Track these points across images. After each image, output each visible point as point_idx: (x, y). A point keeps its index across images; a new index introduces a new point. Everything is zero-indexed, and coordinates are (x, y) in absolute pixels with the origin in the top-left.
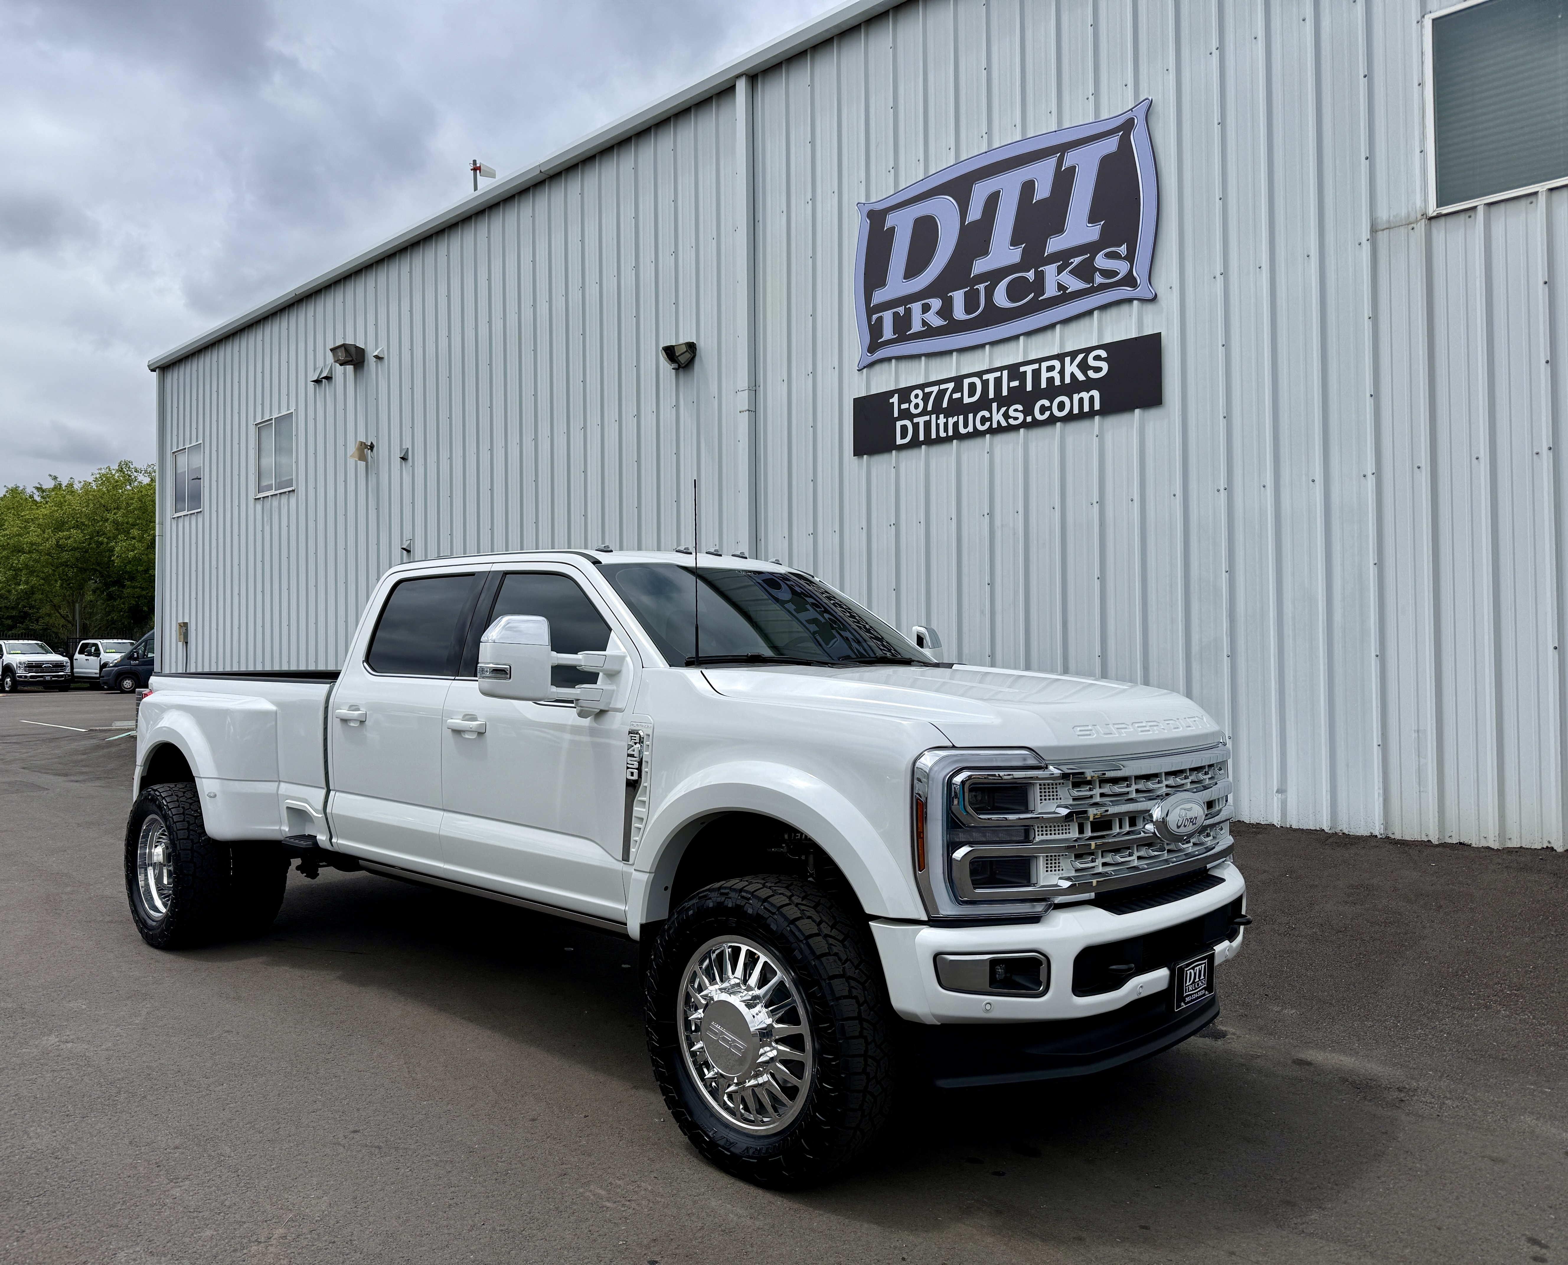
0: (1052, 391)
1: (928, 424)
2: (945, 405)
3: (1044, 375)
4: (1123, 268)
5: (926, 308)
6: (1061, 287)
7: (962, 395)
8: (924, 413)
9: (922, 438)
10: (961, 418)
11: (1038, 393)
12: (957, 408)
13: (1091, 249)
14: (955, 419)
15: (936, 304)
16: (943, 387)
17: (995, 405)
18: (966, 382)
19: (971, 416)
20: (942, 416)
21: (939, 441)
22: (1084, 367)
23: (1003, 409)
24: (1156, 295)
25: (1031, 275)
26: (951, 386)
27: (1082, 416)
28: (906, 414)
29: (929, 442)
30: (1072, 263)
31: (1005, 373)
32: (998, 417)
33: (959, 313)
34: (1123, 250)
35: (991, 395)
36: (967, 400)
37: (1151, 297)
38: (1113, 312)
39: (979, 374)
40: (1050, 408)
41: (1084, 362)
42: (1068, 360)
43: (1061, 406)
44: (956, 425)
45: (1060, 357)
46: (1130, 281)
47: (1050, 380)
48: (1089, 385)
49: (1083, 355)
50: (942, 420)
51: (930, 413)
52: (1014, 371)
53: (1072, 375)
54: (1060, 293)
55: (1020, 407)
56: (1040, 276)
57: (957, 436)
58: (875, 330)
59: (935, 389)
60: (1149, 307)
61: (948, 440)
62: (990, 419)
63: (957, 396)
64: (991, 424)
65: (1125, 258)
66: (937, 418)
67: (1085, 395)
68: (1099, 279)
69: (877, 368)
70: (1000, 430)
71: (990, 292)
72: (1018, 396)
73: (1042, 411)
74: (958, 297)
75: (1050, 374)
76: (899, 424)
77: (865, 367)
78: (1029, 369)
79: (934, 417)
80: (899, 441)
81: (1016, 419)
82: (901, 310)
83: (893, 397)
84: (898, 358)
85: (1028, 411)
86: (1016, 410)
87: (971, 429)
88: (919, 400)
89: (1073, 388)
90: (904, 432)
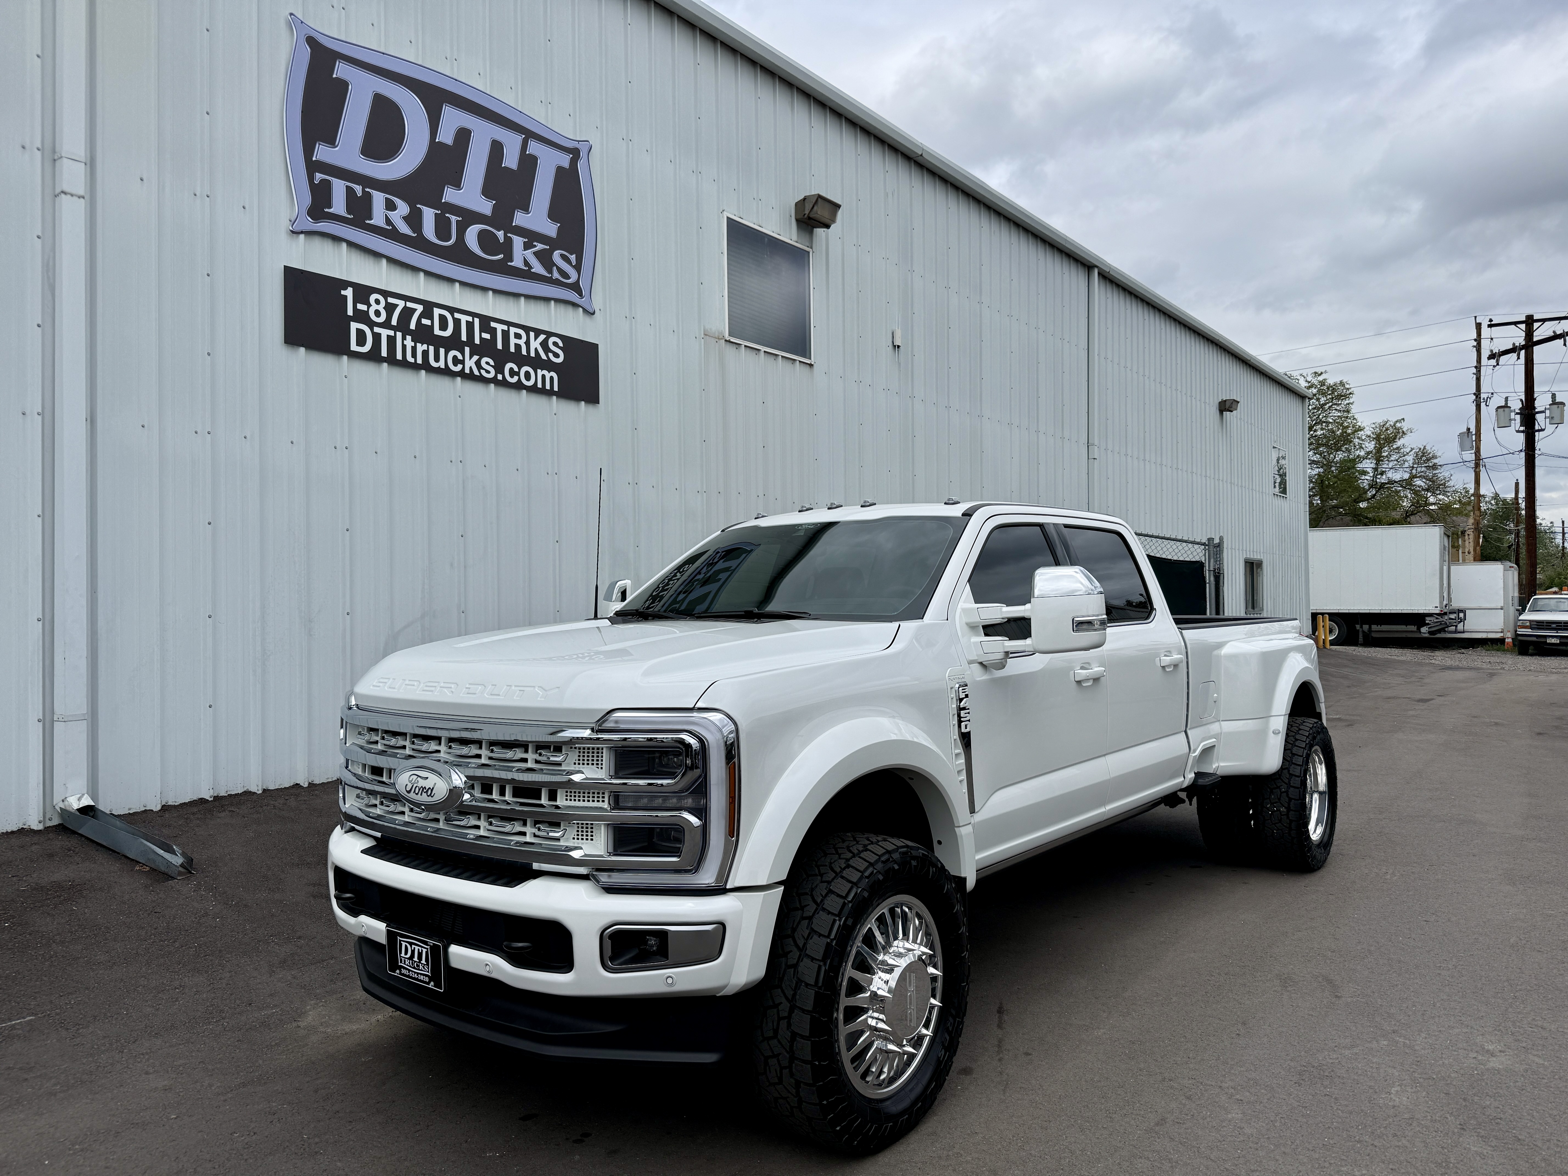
0: (520, 359)
1: (391, 340)
2: (413, 326)
3: (513, 341)
5: (390, 206)
6: (526, 263)
7: (432, 323)
8: (386, 325)
9: (384, 353)
10: (431, 348)
11: (507, 355)
12: (423, 334)
14: (425, 347)
15: (403, 208)
16: (409, 305)
17: (467, 349)
18: (437, 312)
20: (409, 338)
21: (404, 364)
22: (545, 347)
23: (476, 358)
24: (594, 311)
26: (420, 308)
27: (542, 391)
28: (361, 316)
29: (391, 360)
30: (535, 246)
31: (477, 321)
32: (470, 363)
34: (573, 258)
35: (464, 338)
36: (438, 332)
38: (563, 308)
39: (452, 310)
40: (518, 374)
42: (532, 334)
43: (528, 376)
44: (425, 353)
45: (527, 329)
47: (518, 347)
48: (549, 366)
49: (545, 336)
50: (409, 342)
51: (394, 329)
52: (486, 322)
53: (536, 350)
55: (492, 363)
57: (426, 366)
59: (401, 304)
60: (587, 319)
61: (415, 367)
62: (462, 362)
63: (425, 322)
64: (463, 368)
66: (404, 338)
67: (548, 375)
68: (556, 275)
69: (317, 242)
70: (471, 377)
72: (484, 349)
73: (512, 373)
74: (429, 215)
75: (518, 341)
76: (354, 326)
77: (302, 232)
78: (500, 328)
79: (399, 335)
80: (354, 347)
81: (488, 372)
82: (358, 189)
83: (346, 289)
84: (351, 244)
85: (499, 369)
86: (487, 363)
87: (441, 364)
88: (381, 308)
89: (537, 363)
90: (361, 338)
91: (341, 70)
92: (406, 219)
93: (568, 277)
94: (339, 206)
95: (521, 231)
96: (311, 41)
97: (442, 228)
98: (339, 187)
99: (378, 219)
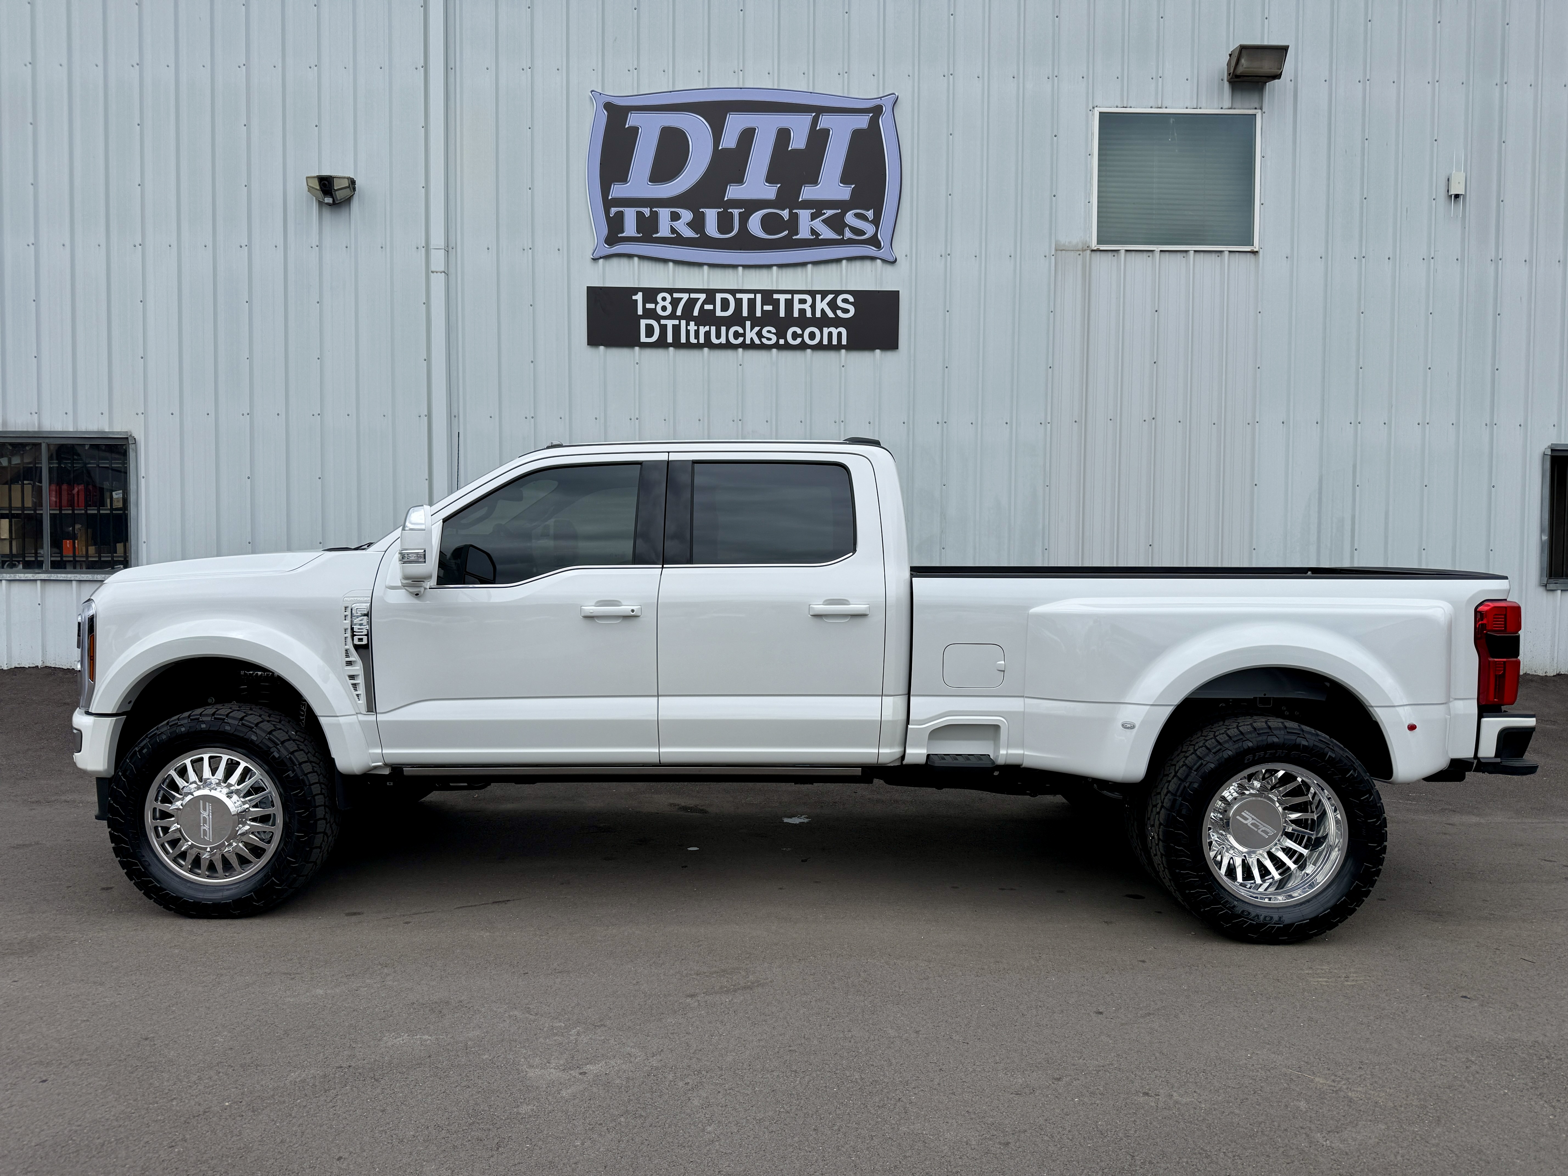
0: (803, 322)
1: (676, 329)
2: (696, 313)
3: (797, 306)
4: (870, 230)
5: (675, 217)
6: (813, 232)
7: (715, 307)
8: (672, 316)
9: (670, 339)
10: (713, 329)
11: (790, 321)
12: (707, 318)
13: (844, 206)
14: (707, 328)
15: (687, 215)
16: (693, 296)
17: (748, 324)
18: (719, 296)
19: (723, 329)
20: (692, 323)
21: (688, 345)
22: (833, 305)
23: (757, 329)
24: (896, 259)
25: (785, 214)
26: (703, 297)
27: (830, 347)
28: (650, 314)
29: (677, 344)
30: (824, 214)
31: (759, 296)
32: (751, 335)
33: (712, 229)
34: (870, 214)
35: (745, 313)
36: (719, 313)
37: (892, 260)
38: (858, 264)
39: (733, 292)
40: (802, 336)
41: (834, 301)
42: (818, 297)
43: (812, 336)
44: (707, 334)
45: (812, 293)
46: (874, 241)
47: (802, 312)
48: (837, 322)
49: (833, 296)
50: (692, 327)
51: (679, 318)
52: (768, 296)
53: (823, 310)
54: (812, 237)
55: (773, 330)
56: (794, 218)
57: (708, 344)
58: (615, 225)
59: (685, 296)
60: (889, 268)
61: (698, 346)
62: (744, 335)
63: (708, 307)
64: (745, 339)
65: (871, 222)
66: (688, 324)
67: (835, 331)
68: (848, 234)
69: (615, 262)
70: (752, 346)
71: (744, 219)
72: (769, 319)
73: (795, 336)
74: (711, 216)
75: (802, 306)
76: (643, 323)
77: (601, 258)
78: (782, 298)
79: (683, 322)
80: (643, 339)
81: (769, 339)
82: (647, 211)
83: (636, 294)
84: (642, 258)
85: (781, 334)
86: (769, 332)
87: (723, 340)
88: (667, 303)
89: (823, 322)
90: (650, 331)
91: (633, 120)
92: (689, 224)
93: (864, 233)
95: (807, 204)
97: (724, 223)
98: (630, 215)
99: (664, 231)
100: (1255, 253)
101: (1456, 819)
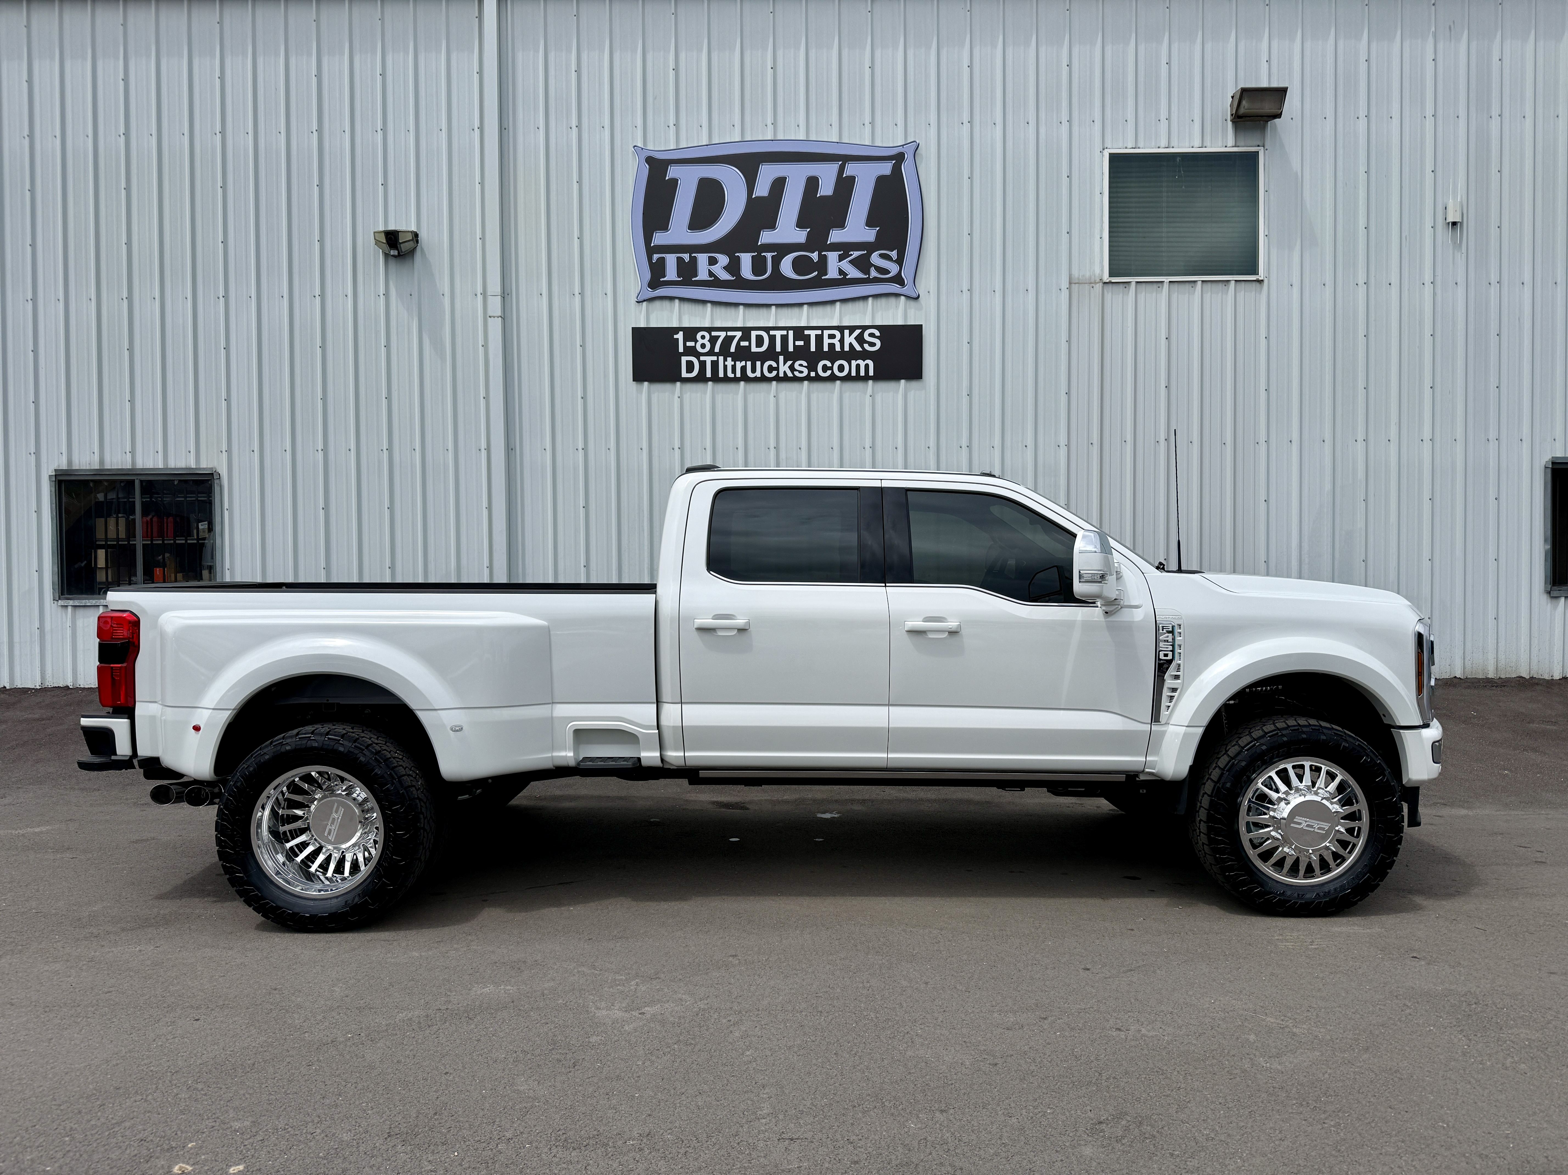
0: (833, 355)
1: (715, 364)
2: (733, 349)
3: (826, 341)
4: (894, 269)
5: (713, 261)
6: (841, 272)
7: (750, 343)
8: (711, 353)
9: (709, 375)
10: (749, 364)
11: (820, 354)
12: (743, 354)
13: (869, 248)
14: (743, 363)
15: (723, 260)
16: (730, 333)
17: (781, 358)
18: (754, 334)
19: (758, 364)
20: (729, 359)
21: (726, 379)
22: (860, 339)
23: (789, 363)
25: (815, 256)
26: (739, 334)
27: (858, 378)
28: (691, 351)
29: (715, 378)
30: (851, 255)
31: (791, 333)
32: (784, 368)
33: (746, 272)
34: (894, 254)
35: (778, 349)
36: (754, 349)
37: (915, 296)
38: (883, 301)
39: (767, 329)
40: (831, 368)
41: (861, 336)
42: (847, 332)
43: (841, 368)
44: (744, 369)
45: (841, 329)
46: (898, 280)
47: (832, 346)
48: (864, 355)
49: (859, 331)
50: (730, 362)
51: (717, 355)
52: (799, 332)
53: (851, 344)
54: (840, 277)
55: (805, 364)
56: (823, 260)
57: (745, 378)
59: (723, 334)
60: (912, 303)
61: (736, 380)
62: (777, 369)
63: (744, 344)
64: (778, 373)
65: (895, 261)
66: (725, 360)
67: (862, 364)
68: (874, 273)
69: (657, 304)
70: (786, 379)
71: (777, 262)
72: (801, 353)
73: (825, 368)
74: (746, 260)
75: (831, 341)
76: (684, 359)
77: (644, 301)
78: (813, 334)
79: (721, 358)
80: (684, 374)
81: (801, 372)
82: (686, 257)
83: (677, 333)
84: (682, 299)
85: (812, 367)
87: (758, 374)
88: (706, 341)
89: (851, 355)
90: (690, 367)
91: (673, 172)
92: (726, 268)
93: (888, 272)
94: (671, 273)
95: (835, 247)
96: (650, 160)
97: (758, 266)
98: (671, 260)
99: (703, 274)
100: (1260, 282)
101: (1446, 811)
